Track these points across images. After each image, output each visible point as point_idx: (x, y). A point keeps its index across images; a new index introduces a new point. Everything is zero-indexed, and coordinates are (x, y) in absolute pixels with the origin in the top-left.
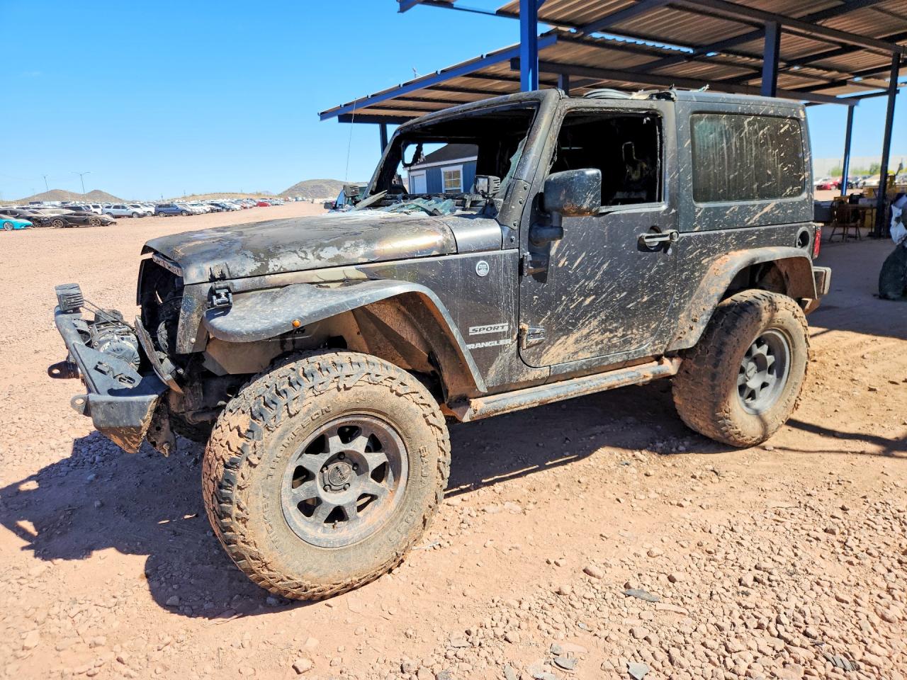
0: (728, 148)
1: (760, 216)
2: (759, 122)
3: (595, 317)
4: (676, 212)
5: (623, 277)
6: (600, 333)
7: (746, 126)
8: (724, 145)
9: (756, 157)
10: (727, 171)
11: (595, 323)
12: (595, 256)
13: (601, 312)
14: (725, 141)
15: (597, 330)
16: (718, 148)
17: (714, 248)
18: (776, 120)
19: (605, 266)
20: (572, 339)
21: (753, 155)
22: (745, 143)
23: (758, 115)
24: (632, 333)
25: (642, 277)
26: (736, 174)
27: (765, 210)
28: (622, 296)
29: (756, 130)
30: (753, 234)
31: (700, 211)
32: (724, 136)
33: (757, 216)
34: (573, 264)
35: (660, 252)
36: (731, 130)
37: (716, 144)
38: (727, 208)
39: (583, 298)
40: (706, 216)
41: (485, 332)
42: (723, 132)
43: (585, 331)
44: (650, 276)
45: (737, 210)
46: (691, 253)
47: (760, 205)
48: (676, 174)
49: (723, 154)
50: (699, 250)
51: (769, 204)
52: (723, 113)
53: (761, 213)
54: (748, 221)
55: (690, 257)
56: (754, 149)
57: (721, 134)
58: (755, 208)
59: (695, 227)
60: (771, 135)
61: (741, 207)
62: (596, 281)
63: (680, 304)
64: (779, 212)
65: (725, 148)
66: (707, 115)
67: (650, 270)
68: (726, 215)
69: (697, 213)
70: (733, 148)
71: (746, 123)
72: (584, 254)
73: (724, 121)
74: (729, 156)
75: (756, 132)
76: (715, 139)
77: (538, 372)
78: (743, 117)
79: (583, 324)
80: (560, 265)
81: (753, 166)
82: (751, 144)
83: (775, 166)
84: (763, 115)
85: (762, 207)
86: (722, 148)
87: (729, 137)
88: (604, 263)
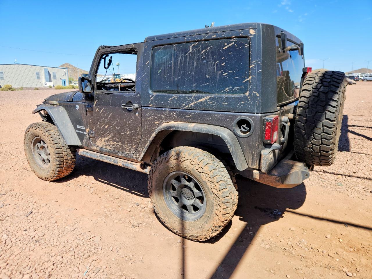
0: (175, 63)
1: (195, 104)
2: (203, 44)
3: (110, 134)
4: (140, 96)
5: (118, 121)
6: (112, 141)
7: (191, 49)
8: (173, 62)
9: (196, 67)
10: (173, 76)
11: (110, 136)
12: (107, 110)
13: (112, 132)
14: (173, 59)
15: (111, 140)
16: (168, 64)
17: (162, 117)
18: (220, 41)
19: (111, 114)
20: (103, 140)
21: (195, 66)
22: (188, 60)
23: (201, 41)
24: (125, 146)
25: (126, 122)
26: (179, 78)
27: (200, 101)
28: (118, 128)
29: (199, 50)
30: (190, 114)
31: (152, 97)
32: (173, 56)
33: (193, 104)
34: (100, 111)
35: (132, 113)
36: (178, 52)
37: (167, 61)
38: (169, 97)
39: (104, 125)
40: (156, 100)
41: (80, 128)
42: (173, 54)
43: (107, 139)
44: (129, 123)
45: (176, 98)
46: (149, 117)
47: (195, 97)
48: (140, 78)
49: (171, 67)
50: (153, 117)
51: (204, 97)
52: (174, 44)
53: (196, 102)
54: (185, 106)
55: (148, 119)
56: (195, 62)
57: (171, 56)
58: (191, 99)
59: (150, 104)
60: (212, 52)
61: (179, 97)
62: (108, 120)
63: (145, 140)
64: (213, 103)
65: (173, 63)
66: (163, 46)
67: (129, 120)
68: (169, 100)
69: (151, 98)
70: (179, 63)
71: (191, 47)
72: (103, 108)
73: (174, 48)
74: (175, 68)
75: (199, 52)
76: (167, 59)
77: (96, 148)
78: (189, 44)
79: (106, 135)
80: (96, 111)
81: (193, 73)
82: (193, 59)
83: (213, 72)
84: (205, 40)
85: (197, 99)
86: (171, 63)
87: (177, 57)
88: (110, 113)
